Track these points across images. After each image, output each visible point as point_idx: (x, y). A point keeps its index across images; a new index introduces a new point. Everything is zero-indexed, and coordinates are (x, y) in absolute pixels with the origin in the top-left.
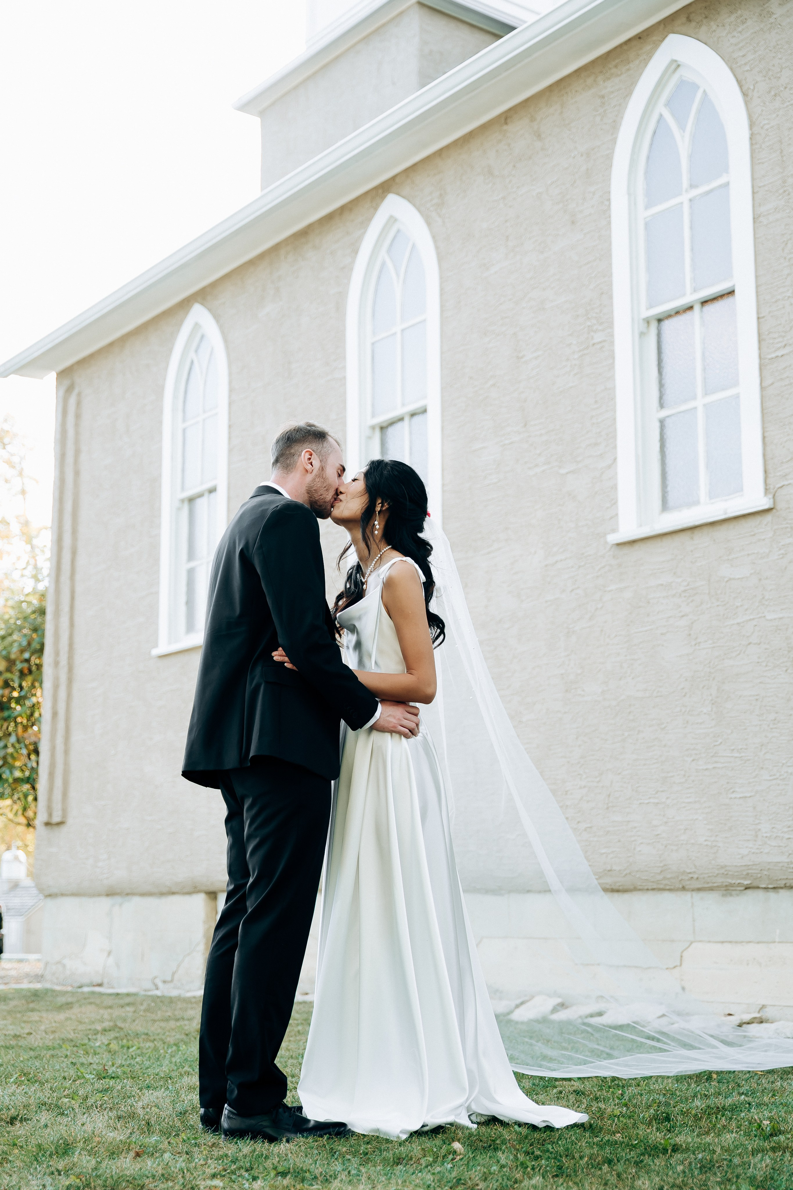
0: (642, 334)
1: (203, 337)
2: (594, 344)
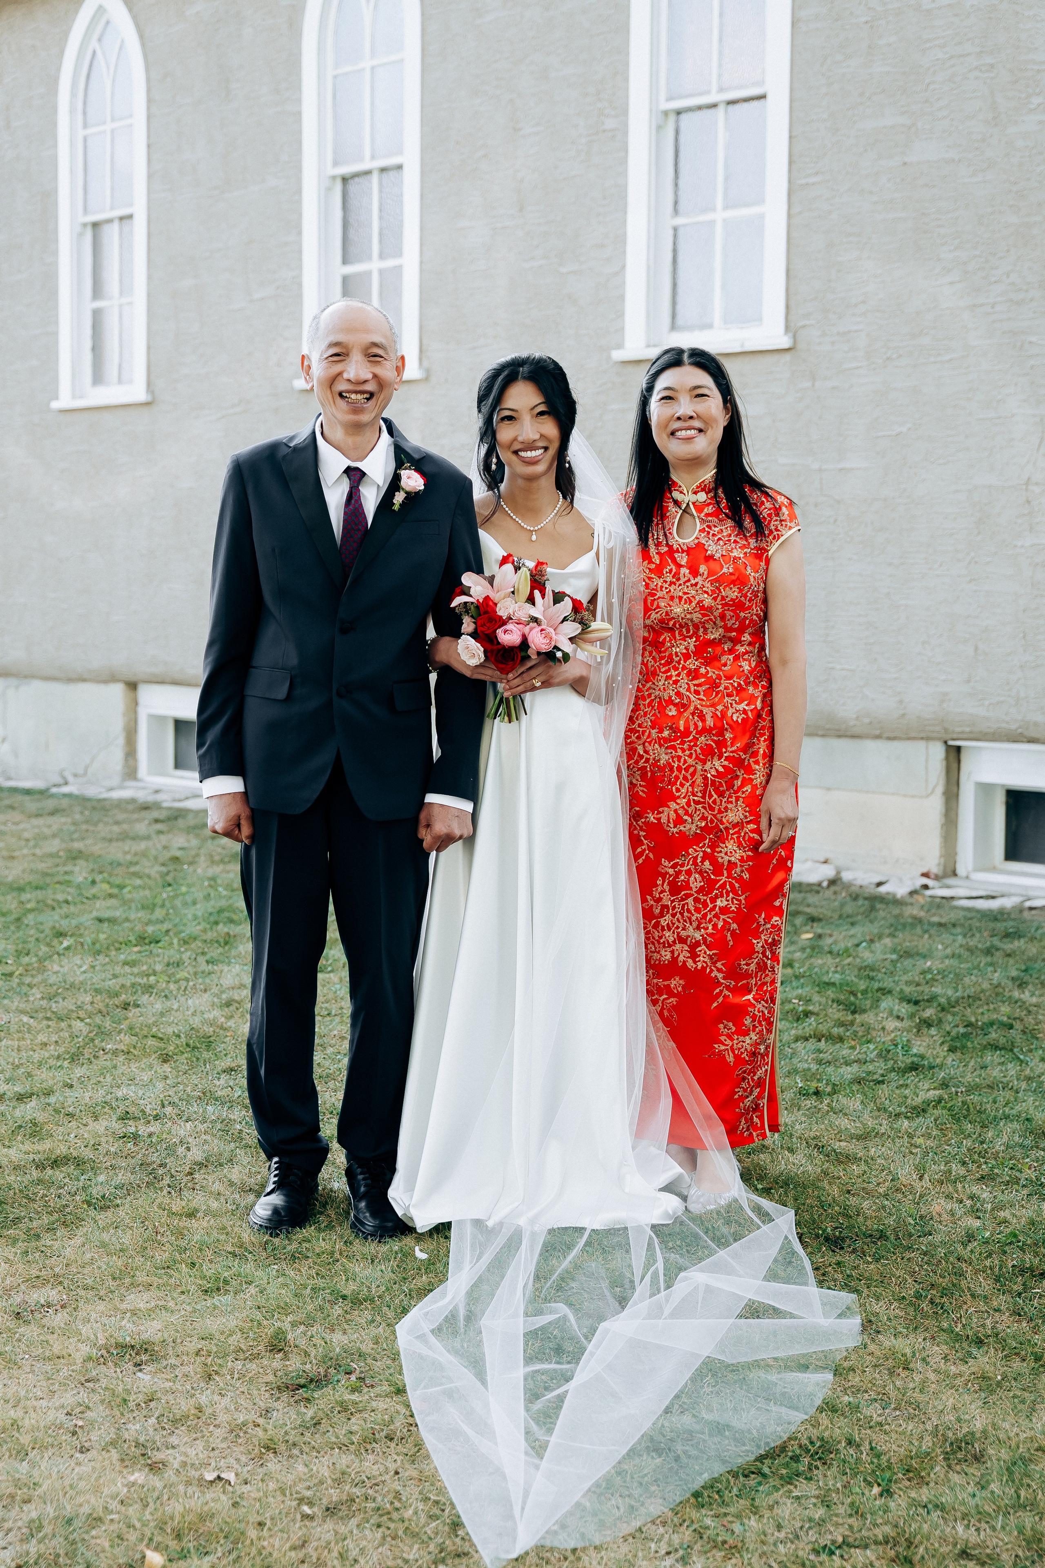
0: (659, 128)
1: (108, 23)
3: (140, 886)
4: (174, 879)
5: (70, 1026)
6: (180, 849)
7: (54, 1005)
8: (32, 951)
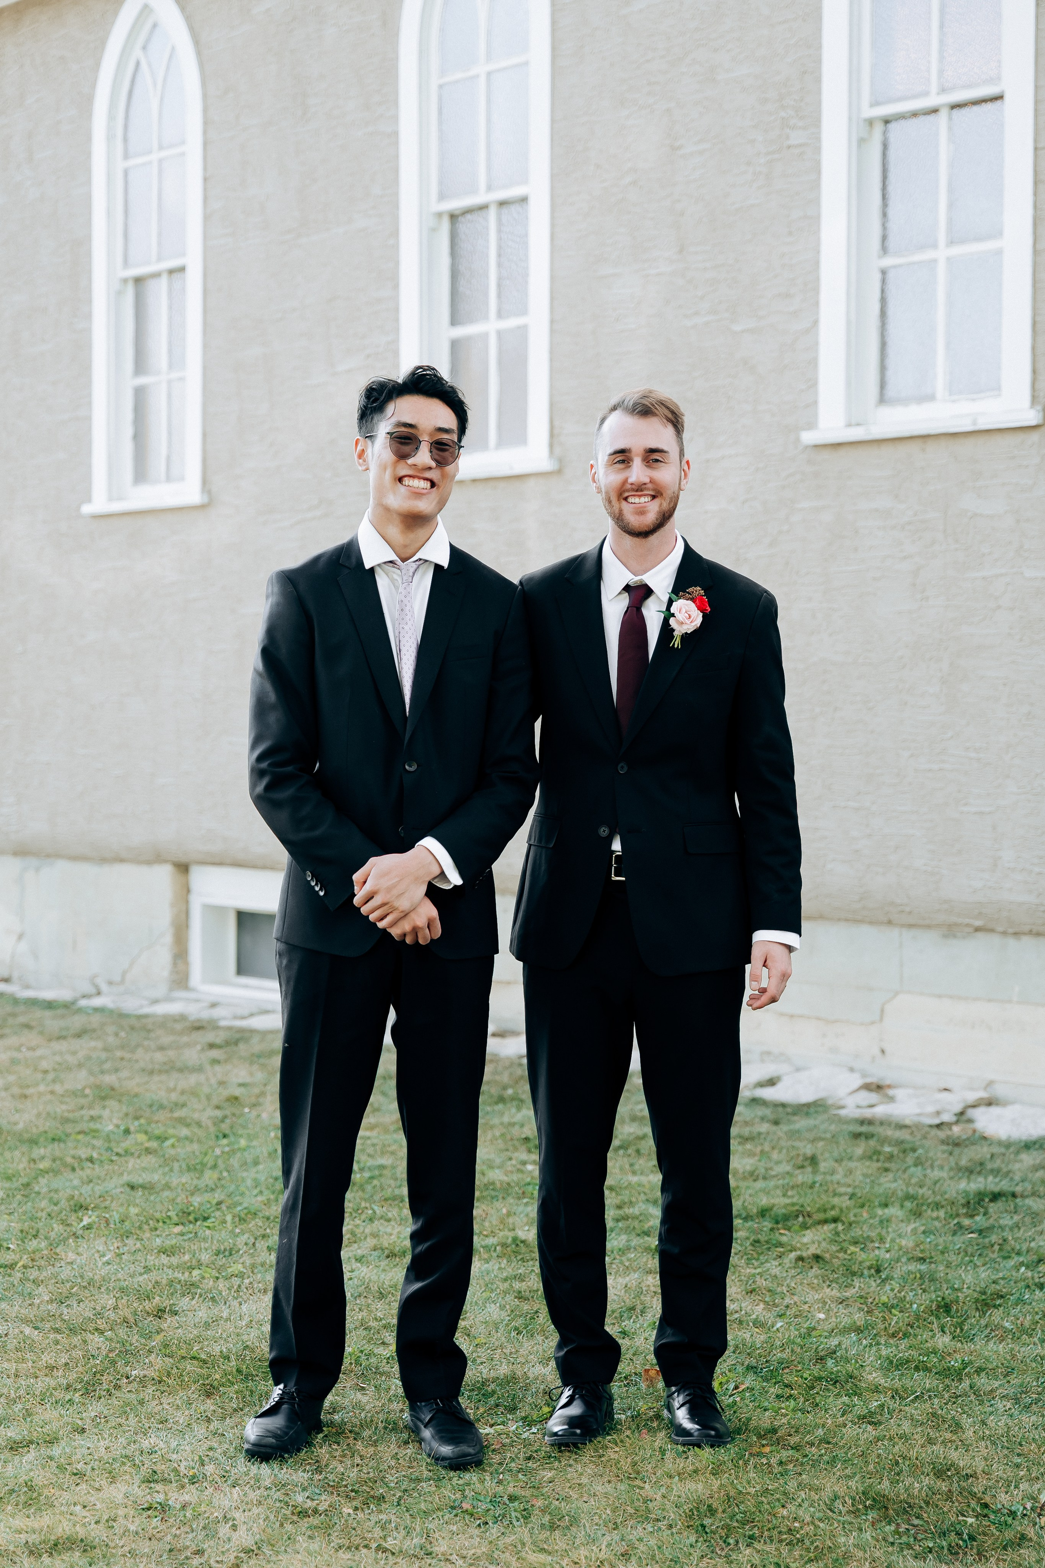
0: (862, 141)
1: (155, 26)
2: (789, 147)
3: (187, 1138)
4: (232, 1127)
5: (85, 1342)
6: (241, 1085)
7: (65, 1311)
8: (41, 1231)
